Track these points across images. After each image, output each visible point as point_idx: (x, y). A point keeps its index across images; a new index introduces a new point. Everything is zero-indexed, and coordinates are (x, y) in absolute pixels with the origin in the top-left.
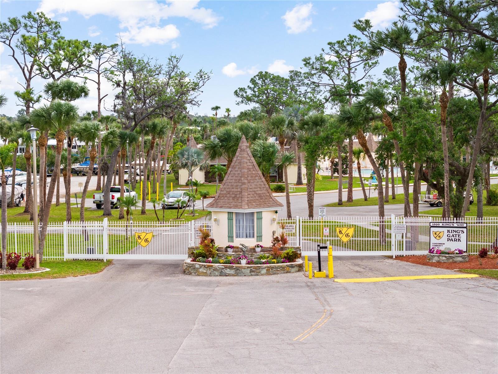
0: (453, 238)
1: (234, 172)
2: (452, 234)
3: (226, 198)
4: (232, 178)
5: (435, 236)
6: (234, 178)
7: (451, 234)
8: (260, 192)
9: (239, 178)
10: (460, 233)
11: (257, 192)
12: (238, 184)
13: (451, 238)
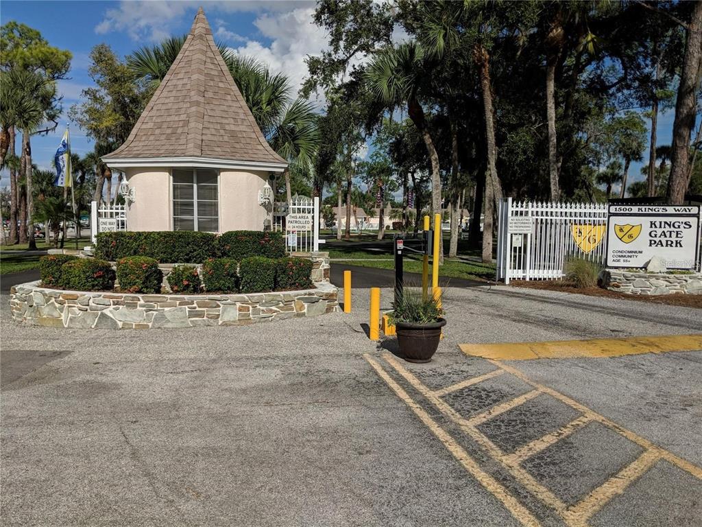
0: (664, 240)
1: (174, 82)
2: (663, 229)
3: (152, 138)
4: (170, 95)
5: (621, 235)
6: (174, 93)
7: (659, 231)
8: (233, 128)
9: (184, 93)
10: (682, 229)
11: (227, 127)
12: (181, 105)
13: (657, 239)
